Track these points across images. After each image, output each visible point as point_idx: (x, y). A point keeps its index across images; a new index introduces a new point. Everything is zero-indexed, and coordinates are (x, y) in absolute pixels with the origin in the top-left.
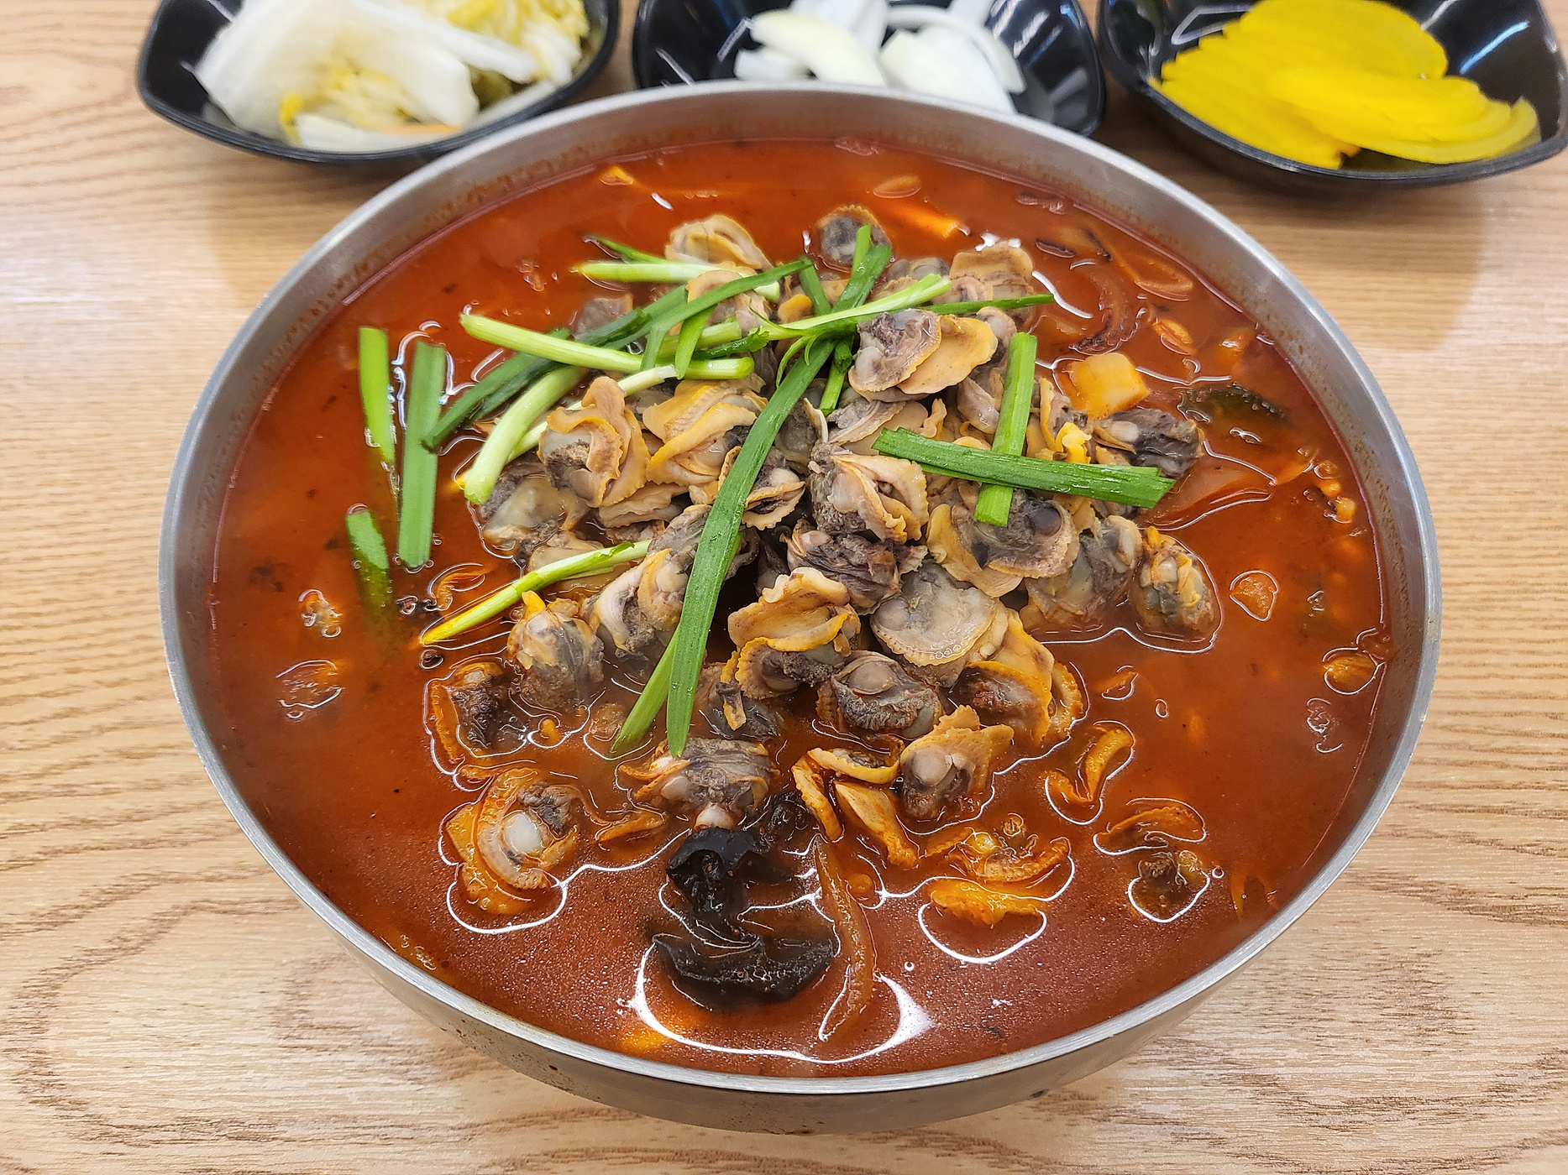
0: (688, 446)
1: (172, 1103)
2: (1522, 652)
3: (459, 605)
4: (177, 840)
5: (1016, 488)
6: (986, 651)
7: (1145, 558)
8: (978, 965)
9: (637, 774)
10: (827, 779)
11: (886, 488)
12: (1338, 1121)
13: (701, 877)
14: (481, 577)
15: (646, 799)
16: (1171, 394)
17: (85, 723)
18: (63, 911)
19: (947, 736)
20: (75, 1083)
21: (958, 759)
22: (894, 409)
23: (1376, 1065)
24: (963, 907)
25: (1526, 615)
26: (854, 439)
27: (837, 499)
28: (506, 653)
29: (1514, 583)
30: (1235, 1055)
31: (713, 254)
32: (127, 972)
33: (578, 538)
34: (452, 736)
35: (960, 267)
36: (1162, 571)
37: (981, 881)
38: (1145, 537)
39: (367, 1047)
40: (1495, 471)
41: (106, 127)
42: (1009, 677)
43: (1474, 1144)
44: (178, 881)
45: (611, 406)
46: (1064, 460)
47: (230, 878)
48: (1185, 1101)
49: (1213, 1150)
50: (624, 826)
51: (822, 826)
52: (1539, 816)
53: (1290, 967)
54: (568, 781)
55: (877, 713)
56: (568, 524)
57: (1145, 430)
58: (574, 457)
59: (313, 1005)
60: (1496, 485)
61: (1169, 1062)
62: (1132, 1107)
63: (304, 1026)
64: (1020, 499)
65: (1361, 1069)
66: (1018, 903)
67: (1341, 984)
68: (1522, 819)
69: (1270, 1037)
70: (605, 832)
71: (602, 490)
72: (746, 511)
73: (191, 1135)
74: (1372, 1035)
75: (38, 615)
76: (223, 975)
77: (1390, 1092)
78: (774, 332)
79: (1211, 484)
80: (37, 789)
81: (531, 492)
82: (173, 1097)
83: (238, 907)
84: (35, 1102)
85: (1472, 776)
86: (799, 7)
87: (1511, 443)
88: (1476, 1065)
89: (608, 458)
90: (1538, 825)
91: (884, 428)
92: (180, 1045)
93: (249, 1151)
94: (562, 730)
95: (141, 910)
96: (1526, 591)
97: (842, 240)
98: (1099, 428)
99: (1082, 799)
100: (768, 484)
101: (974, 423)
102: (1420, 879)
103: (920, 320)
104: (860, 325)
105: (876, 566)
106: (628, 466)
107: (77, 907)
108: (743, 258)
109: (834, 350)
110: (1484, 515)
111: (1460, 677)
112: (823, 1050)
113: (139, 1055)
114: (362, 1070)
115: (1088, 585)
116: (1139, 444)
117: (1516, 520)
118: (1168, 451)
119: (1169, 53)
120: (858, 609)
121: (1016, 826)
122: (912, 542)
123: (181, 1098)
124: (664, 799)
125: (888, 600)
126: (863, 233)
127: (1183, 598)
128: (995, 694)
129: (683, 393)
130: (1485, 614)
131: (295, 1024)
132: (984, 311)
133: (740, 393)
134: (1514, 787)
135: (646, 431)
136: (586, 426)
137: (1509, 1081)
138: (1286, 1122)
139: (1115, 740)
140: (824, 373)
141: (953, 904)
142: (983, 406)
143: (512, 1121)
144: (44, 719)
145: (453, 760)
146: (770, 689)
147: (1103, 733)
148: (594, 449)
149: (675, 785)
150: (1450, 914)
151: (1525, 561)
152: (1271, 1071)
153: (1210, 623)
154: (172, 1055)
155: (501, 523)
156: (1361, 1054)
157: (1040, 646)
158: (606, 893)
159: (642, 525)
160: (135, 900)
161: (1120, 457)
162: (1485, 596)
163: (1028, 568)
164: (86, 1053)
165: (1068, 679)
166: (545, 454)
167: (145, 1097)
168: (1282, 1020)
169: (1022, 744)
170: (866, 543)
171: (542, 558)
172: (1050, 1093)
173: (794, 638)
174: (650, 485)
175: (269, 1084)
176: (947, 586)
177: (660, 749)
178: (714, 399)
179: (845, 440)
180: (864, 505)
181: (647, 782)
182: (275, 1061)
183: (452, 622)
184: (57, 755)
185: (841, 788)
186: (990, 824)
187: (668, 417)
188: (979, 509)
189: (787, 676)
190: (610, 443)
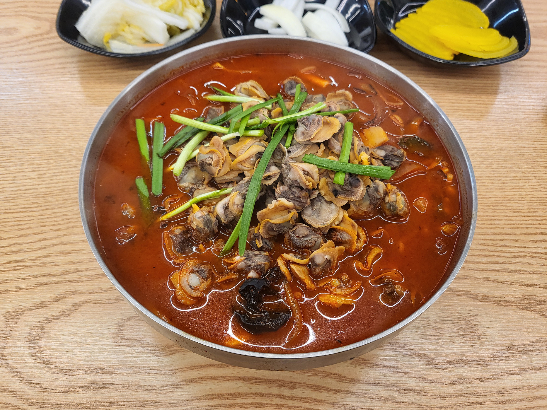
0: (244, 159)
1: (82, 363)
2: (507, 220)
3: (172, 208)
4: (79, 280)
5: (346, 173)
6: (337, 223)
7: (386, 193)
8: (334, 320)
9: (229, 261)
10: (288, 263)
11: (306, 173)
12: (444, 367)
13: (249, 293)
14: (178, 199)
15: (232, 269)
16: (396, 139)
17: (47, 243)
18: (44, 303)
19: (325, 250)
20: (51, 357)
21: (328, 257)
22: (309, 147)
23: (456, 350)
24: (329, 302)
25: (508, 208)
26: (296, 156)
27: (291, 176)
28: (187, 223)
29: (505, 198)
30: (413, 347)
31: (250, 94)
32: (66, 322)
33: (209, 186)
34: (171, 249)
35: (329, 98)
36: (391, 198)
37: (335, 294)
38: (387, 187)
39: (143, 345)
40: (500, 161)
41: (44, 42)
42: (344, 231)
43: (486, 374)
44: (80, 293)
45: (219, 146)
46: (361, 164)
47: (97, 292)
48: (397, 361)
49: (405, 376)
50: (226, 277)
51: (286, 277)
52: (510, 272)
53: (430, 320)
54: (207, 264)
55: (303, 242)
56: (206, 182)
57: (387, 153)
58: (208, 162)
59: (125, 332)
60: (500, 165)
61: (392, 349)
62: (381, 363)
63: (122, 339)
64: (347, 176)
65: (452, 351)
66: (346, 301)
67: (447, 325)
68: (504, 273)
69: (424, 341)
70: (220, 279)
71: (217, 173)
72: (262, 180)
73: (88, 372)
74: (455, 341)
75: (31, 208)
76: (96, 323)
77: (460, 358)
78: (271, 121)
79: (408, 169)
80: (34, 264)
81: (194, 172)
82: (82, 361)
83: (100, 301)
84: (39, 362)
85: (489, 259)
86: (275, 3)
87: (506, 152)
88: (487, 350)
89: (219, 162)
90: (509, 275)
91: (305, 154)
92: (84, 345)
93: (107, 377)
94: (206, 247)
95: (69, 303)
96: (509, 200)
97: (291, 88)
98: (373, 152)
99: (366, 269)
100: (269, 171)
101: (333, 151)
102: (472, 292)
103: (317, 119)
104: (298, 120)
105: (303, 197)
106: (225, 165)
107: (49, 302)
108: (260, 95)
109: (289, 127)
110: (496, 175)
111: (486, 228)
112: (287, 346)
113: (71, 348)
114: (141, 352)
115: (368, 202)
116: (385, 157)
117: (507, 177)
118: (394, 159)
119: (398, 20)
120: (297, 210)
121: (345, 278)
122: (314, 189)
123: (85, 361)
124: (238, 269)
125: (306, 207)
126: (298, 86)
127: (397, 206)
128: (339, 236)
129: (242, 141)
130: (495, 208)
131: (119, 338)
132: (337, 115)
133: (260, 141)
134: (502, 263)
135: (230, 153)
136: (212, 152)
137: (497, 354)
138: (428, 367)
139: (377, 250)
140: (286, 134)
141: (326, 301)
142: (336, 145)
143: (188, 368)
144: (35, 242)
145: (172, 257)
146: (270, 235)
147: (373, 249)
148: (214, 160)
149: (241, 265)
150: (481, 303)
151: (508, 190)
152: (424, 352)
153: (406, 214)
154: (81, 348)
155: (184, 182)
156: (452, 346)
157: (353, 221)
158: (220, 299)
159: (229, 183)
160: (67, 299)
161: (379, 161)
162: (496, 202)
163: (350, 198)
164: (54, 347)
165: (362, 232)
166: (198, 160)
167: (73, 361)
168: (428, 336)
169: (348, 252)
170: (300, 190)
171: (198, 193)
172: (355, 358)
173: (277, 220)
174: (232, 170)
175: (112, 357)
176: (324, 203)
177: (236, 254)
178: (252, 143)
179: (293, 157)
180: (299, 178)
181: (232, 264)
182: (114, 350)
183: (170, 213)
184: (40, 253)
185: (292, 266)
186: (338, 277)
187: (237, 149)
188: (335, 179)
189: (275, 231)
190: (219, 157)
